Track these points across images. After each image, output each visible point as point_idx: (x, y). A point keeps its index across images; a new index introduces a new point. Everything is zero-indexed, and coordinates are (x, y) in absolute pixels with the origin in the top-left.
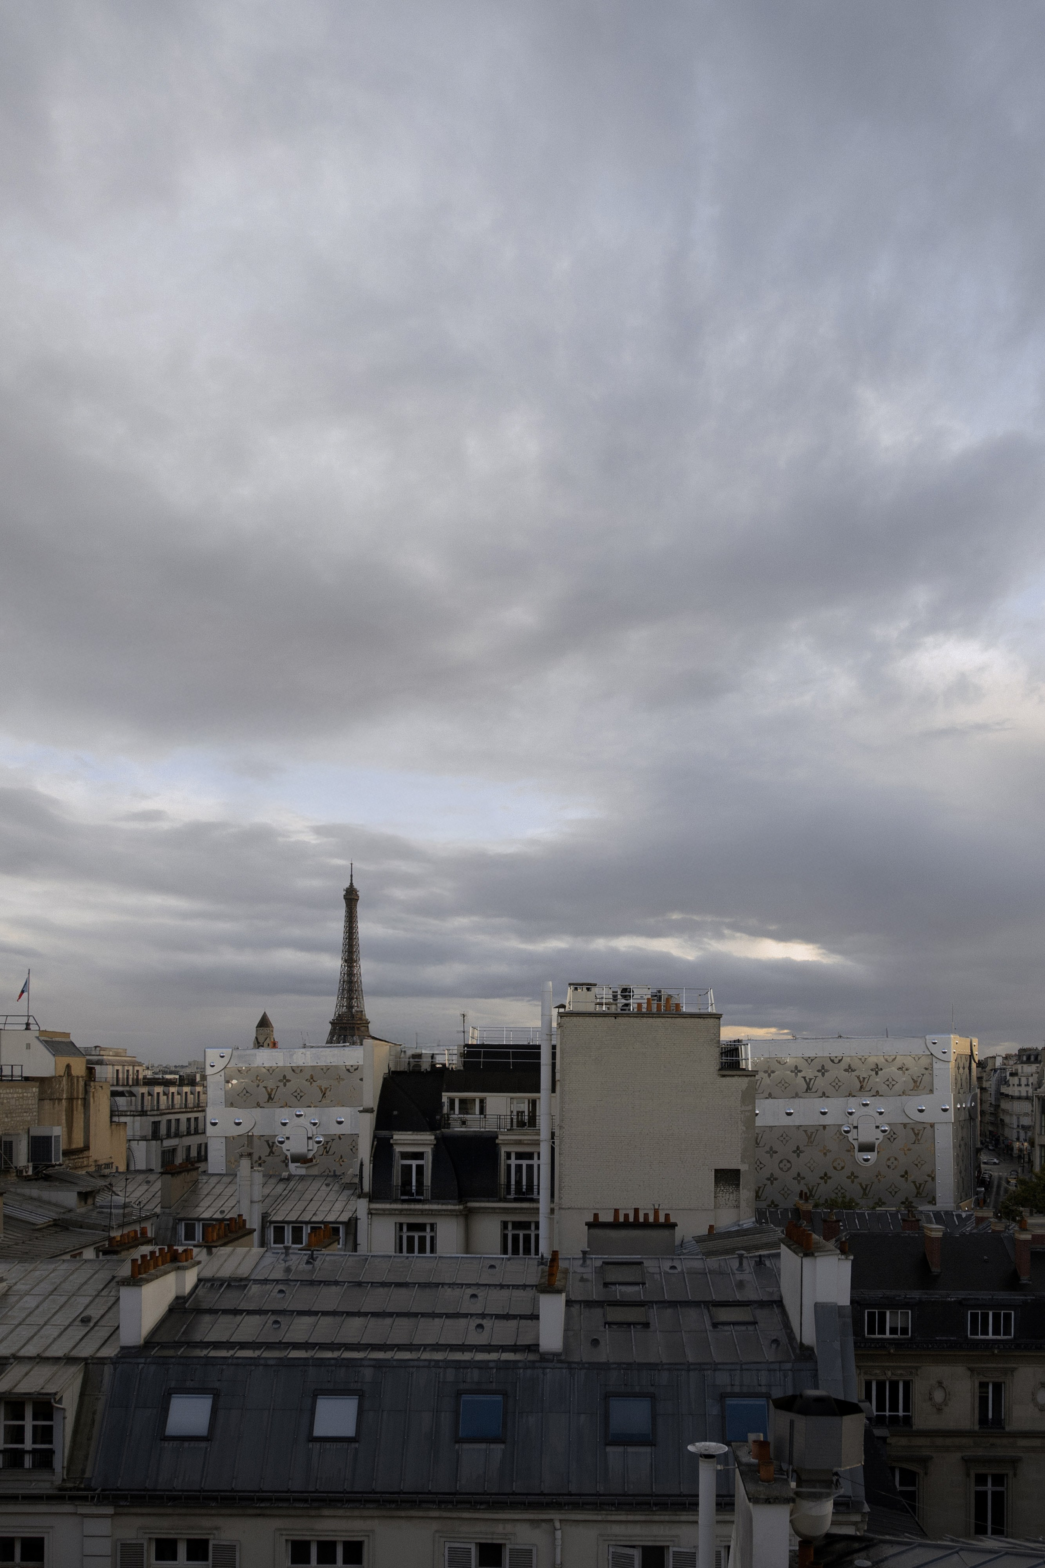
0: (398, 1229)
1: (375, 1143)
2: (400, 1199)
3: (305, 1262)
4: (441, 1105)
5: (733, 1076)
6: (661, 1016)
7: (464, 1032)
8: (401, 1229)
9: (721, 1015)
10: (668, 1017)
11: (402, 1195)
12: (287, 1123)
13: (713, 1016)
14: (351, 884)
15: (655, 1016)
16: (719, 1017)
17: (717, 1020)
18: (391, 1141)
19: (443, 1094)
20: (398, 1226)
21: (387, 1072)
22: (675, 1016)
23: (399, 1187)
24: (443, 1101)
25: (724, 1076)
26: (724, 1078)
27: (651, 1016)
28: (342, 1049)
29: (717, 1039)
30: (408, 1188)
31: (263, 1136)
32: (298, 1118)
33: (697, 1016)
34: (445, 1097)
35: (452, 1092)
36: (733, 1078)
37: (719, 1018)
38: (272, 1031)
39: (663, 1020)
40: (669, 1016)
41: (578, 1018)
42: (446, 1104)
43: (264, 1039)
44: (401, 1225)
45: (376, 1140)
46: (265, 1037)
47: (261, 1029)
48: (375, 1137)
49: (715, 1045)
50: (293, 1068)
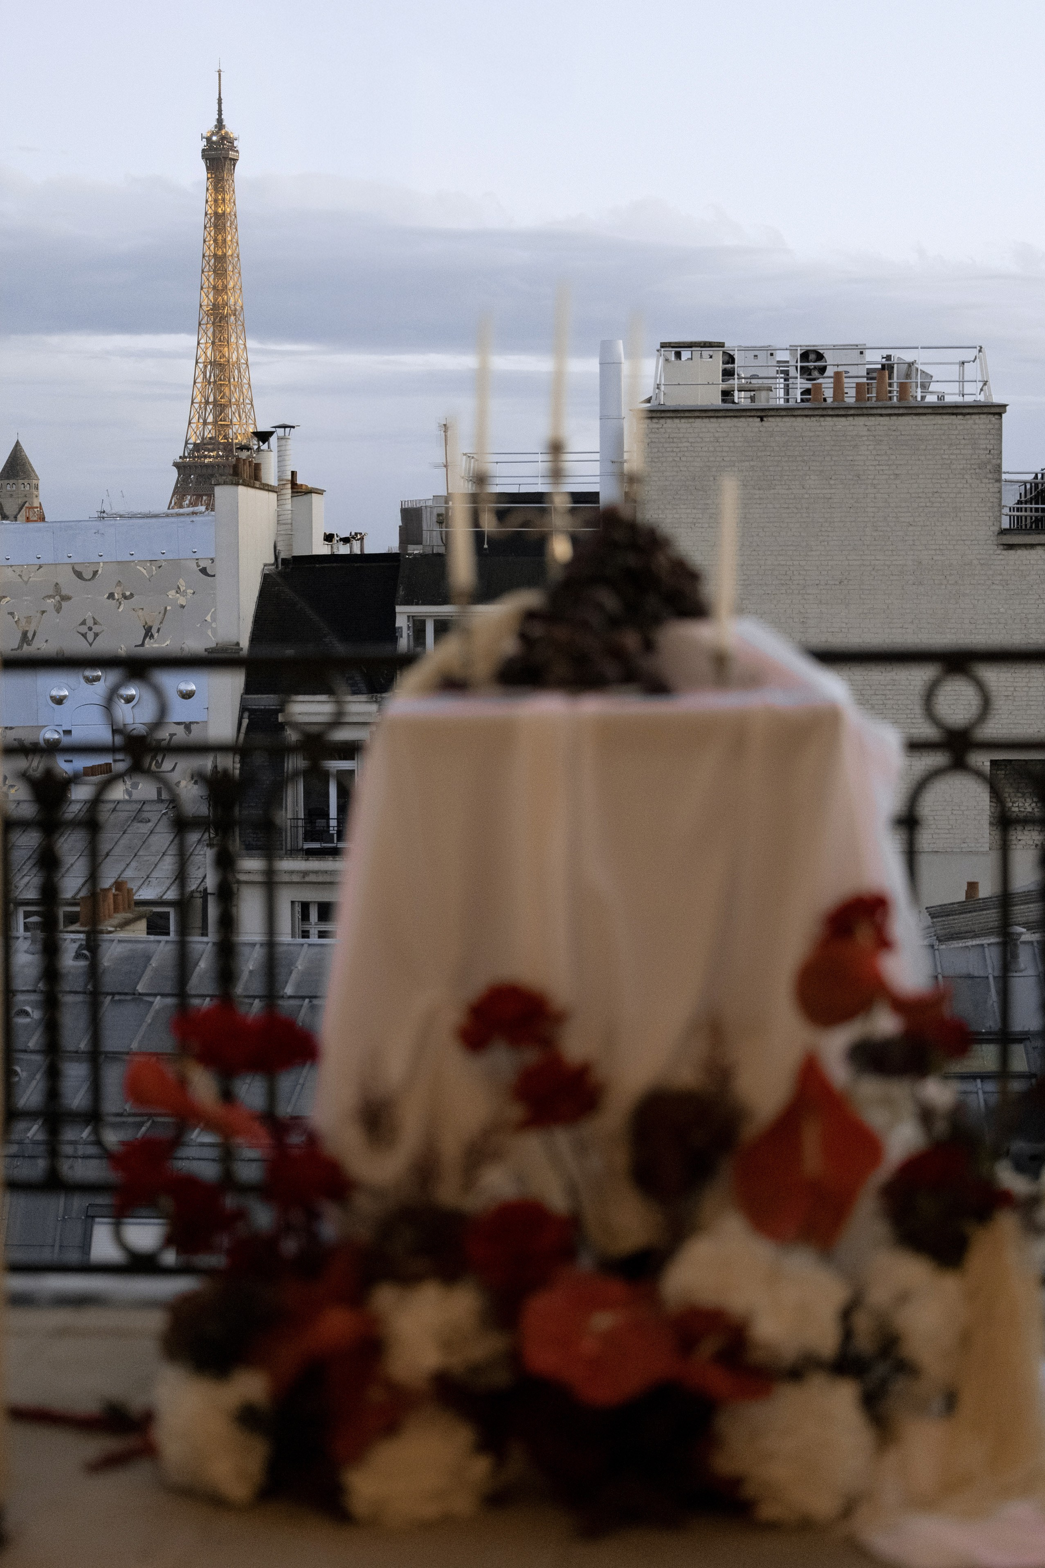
0: (298, 916)
1: (245, 722)
2: (302, 849)
3: (74, 954)
4: (392, 634)
5: (1032, 546)
6: (865, 412)
7: (446, 466)
8: (305, 917)
9: (1005, 406)
10: (881, 415)
11: (306, 839)
12: (65, 697)
13: (986, 410)
14: (220, 121)
15: (852, 412)
16: (997, 410)
17: (993, 419)
18: (281, 718)
19: (399, 609)
20: (298, 909)
21: (272, 560)
22: (896, 411)
23: (300, 823)
24: (397, 625)
25: (1010, 547)
26: (1012, 552)
27: (842, 412)
28: (188, 519)
29: (994, 461)
30: (320, 823)
31: (11, 728)
32: (89, 686)
33: (950, 411)
34: (403, 615)
35: (417, 604)
36: (1033, 552)
37: (1000, 414)
38: (37, 488)
39: (871, 421)
40: (884, 412)
41: (677, 421)
42: (405, 635)
43: (16, 508)
44: (305, 906)
45: (246, 715)
46: (20, 501)
47: (11, 482)
48: (243, 709)
49: (990, 476)
50: (77, 568)
